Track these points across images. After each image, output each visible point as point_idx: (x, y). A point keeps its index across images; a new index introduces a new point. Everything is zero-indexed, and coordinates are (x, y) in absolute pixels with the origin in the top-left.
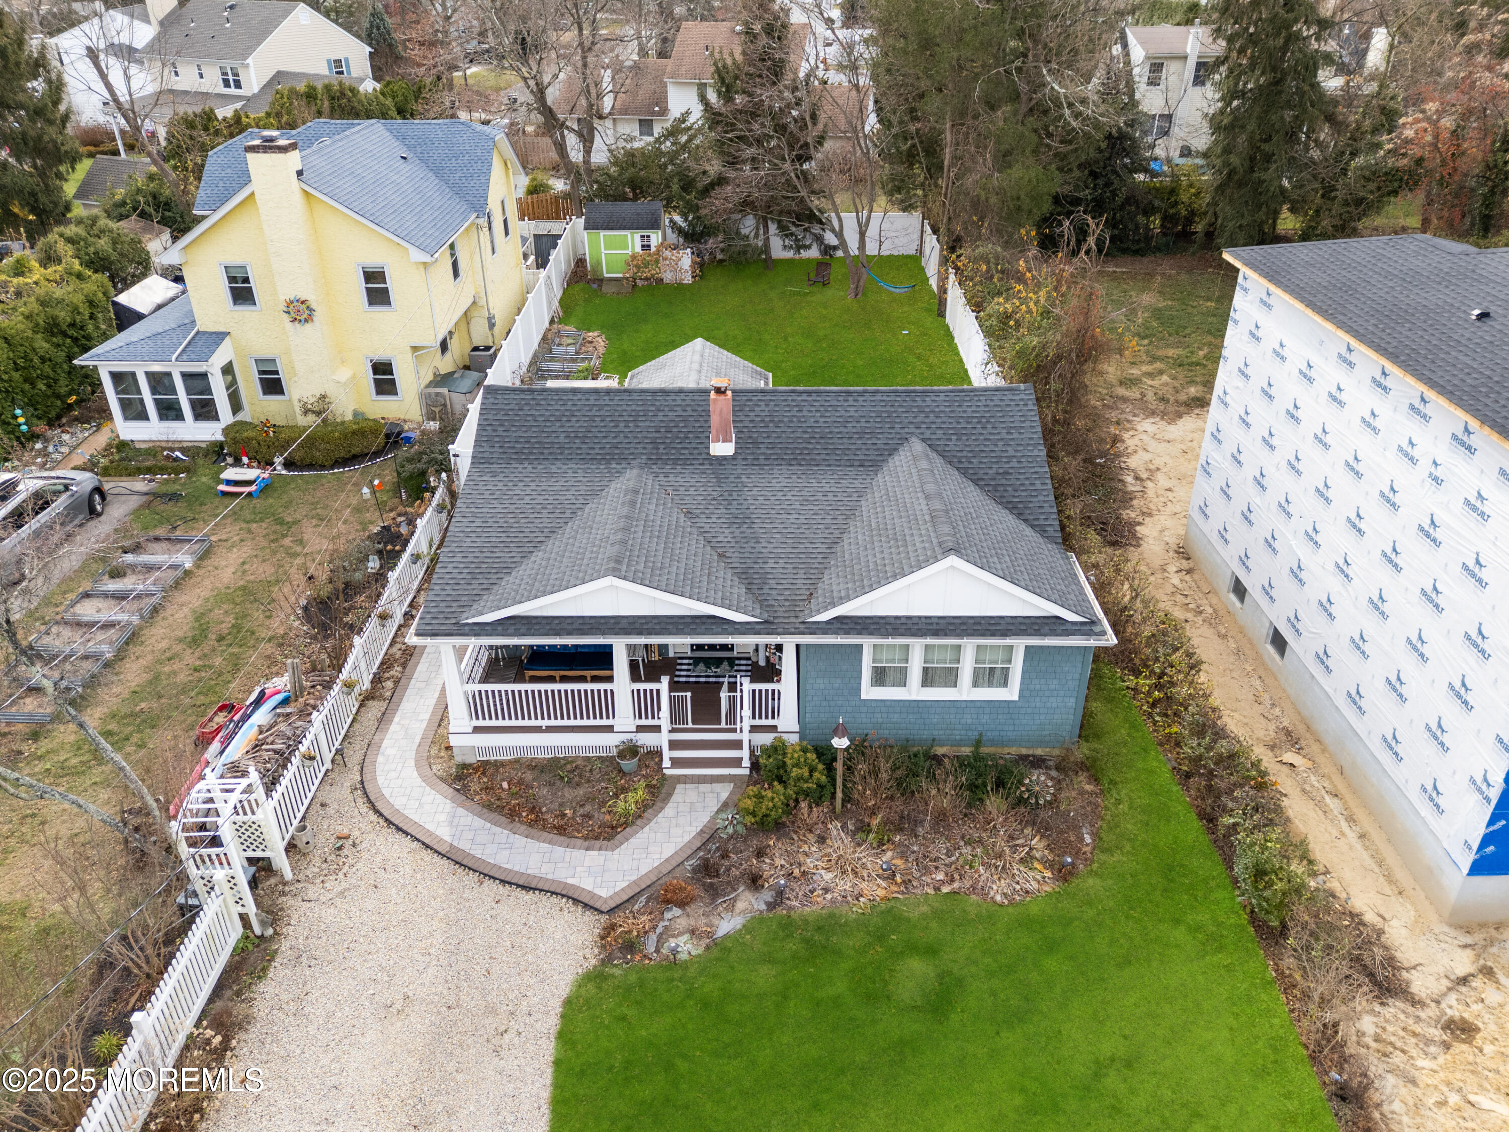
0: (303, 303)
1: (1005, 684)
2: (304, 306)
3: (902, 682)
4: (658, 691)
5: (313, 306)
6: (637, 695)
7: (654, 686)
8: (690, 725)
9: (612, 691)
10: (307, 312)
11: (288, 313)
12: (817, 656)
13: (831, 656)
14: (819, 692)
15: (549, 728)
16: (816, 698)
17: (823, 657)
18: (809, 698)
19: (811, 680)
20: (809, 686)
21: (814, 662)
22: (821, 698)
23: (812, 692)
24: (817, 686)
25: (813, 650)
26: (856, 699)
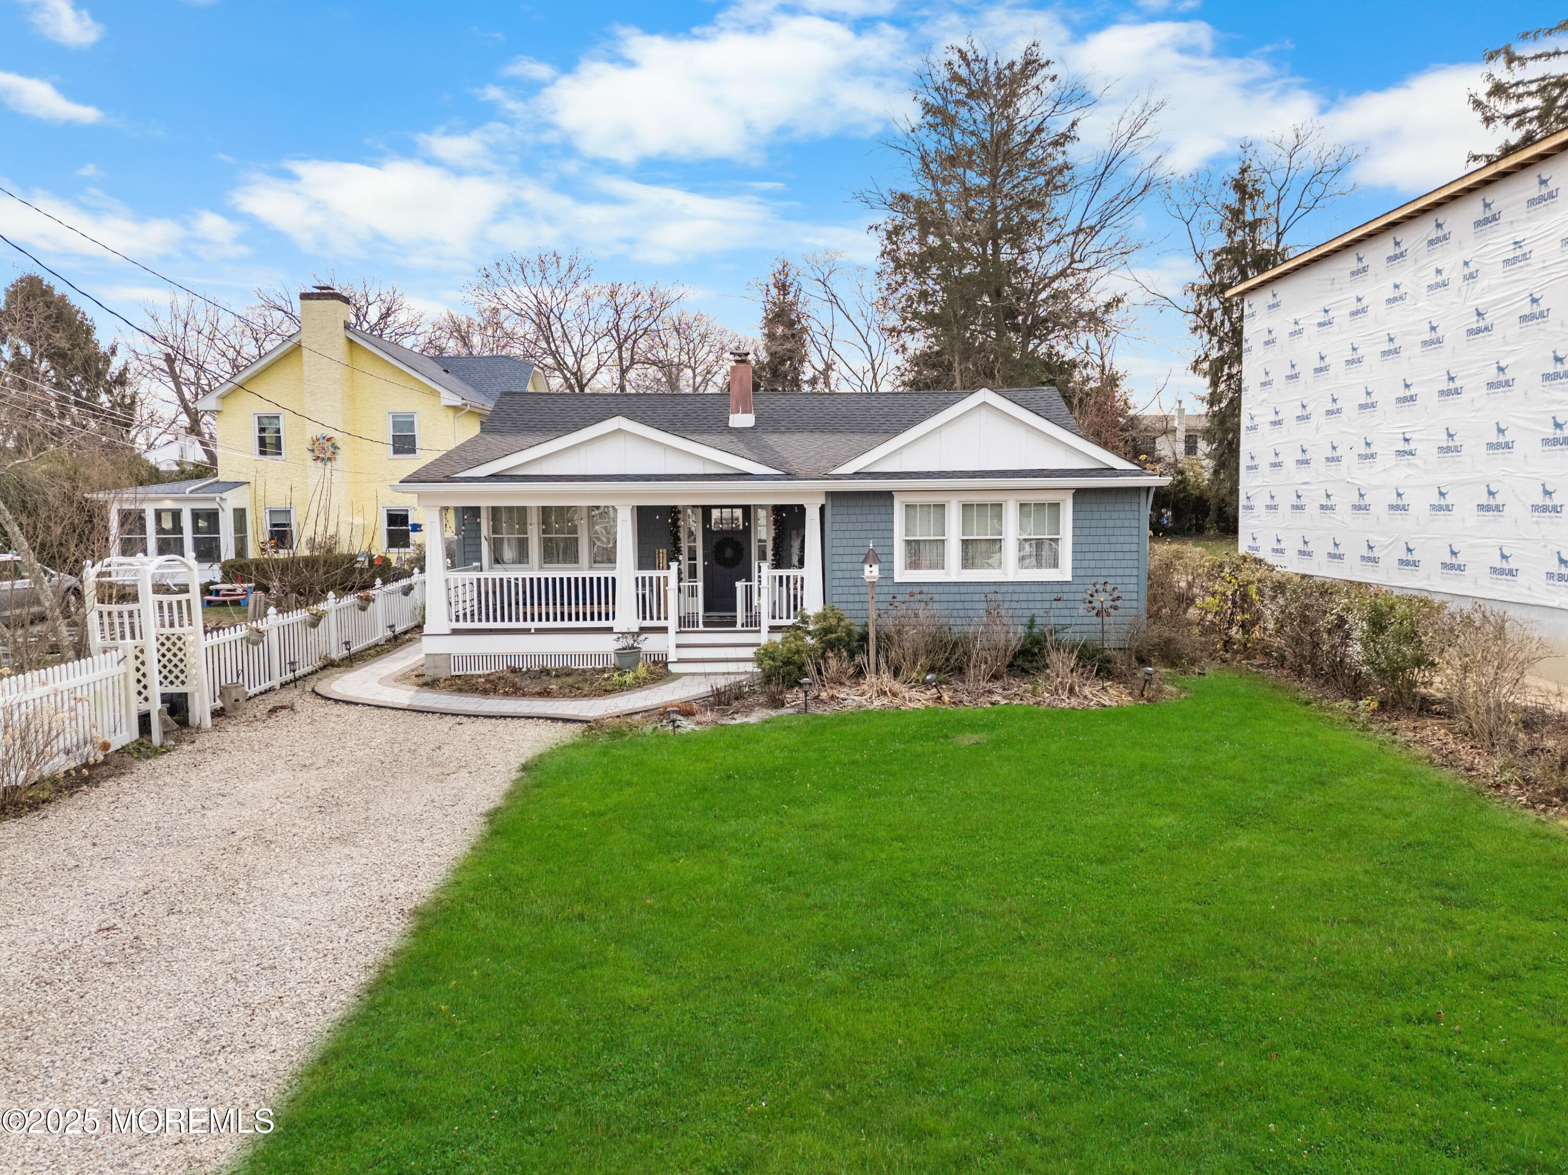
0: (329, 440)
1: (1056, 565)
2: (329, 443)
3: (939, 564)
4: (666, 578)
5: (338, 444)
6: (640, 583)
7: (661, 573)
8: (701, 627)
9: (614, 579)
10: (331, 449)
11: (313, 451)
12: (844, 527)
13: (859, 526)
14: (847, 574)
15: (539, 631)
16: (843, 582)
17: (851, 527)
18: (836, 583)
19: (837, 559)
20: (835, 567)
21: (840, 534)
22: (849, 582)
23: (839, 574)
24: (843, 566)
25: (838, 518)
26: (889, 582)
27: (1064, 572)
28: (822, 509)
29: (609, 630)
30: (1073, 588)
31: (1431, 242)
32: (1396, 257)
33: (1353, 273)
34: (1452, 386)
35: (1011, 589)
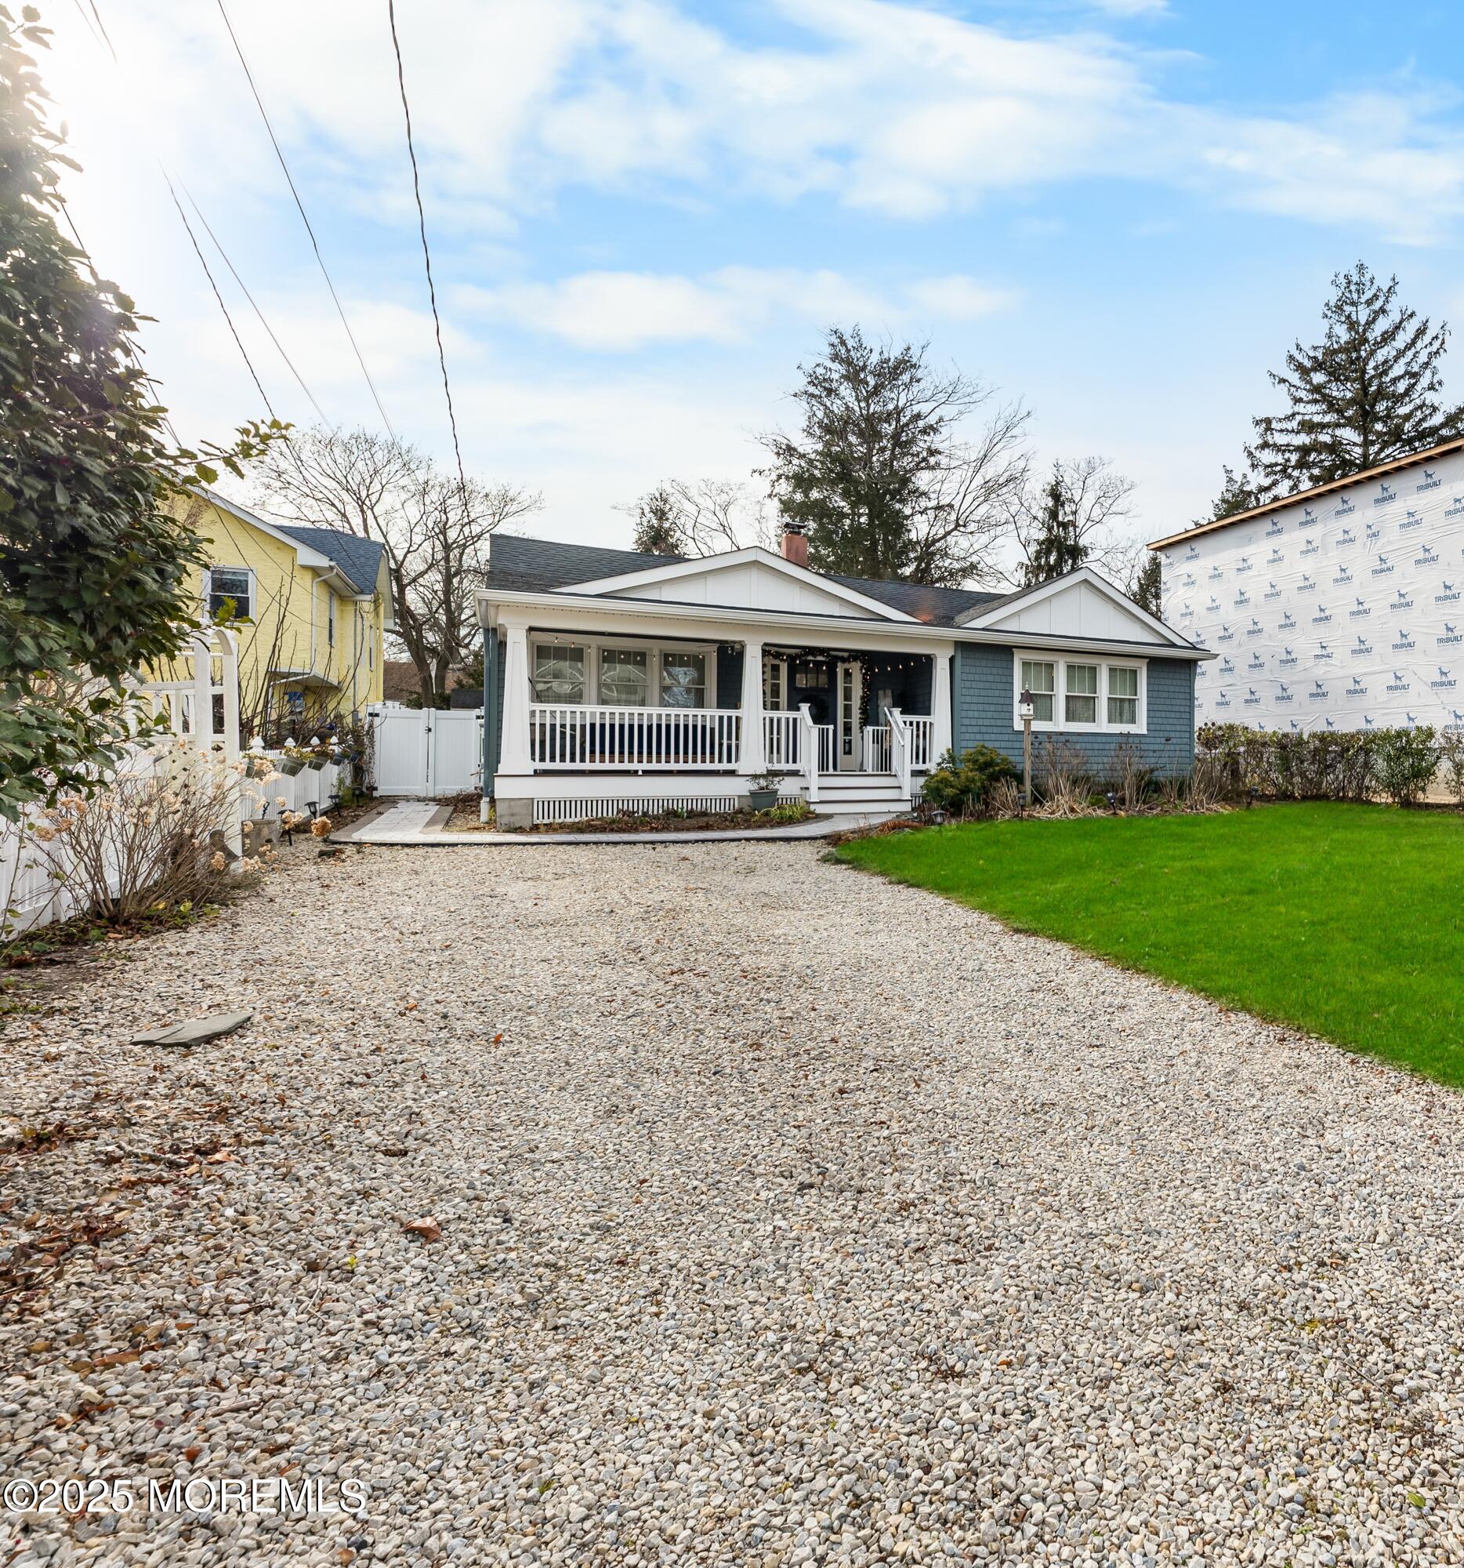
1: (1133, 721)
3: (1048, 716)
4: (795, 721)
7: (790, 714)
8: (835, 771)
9: (738, 719)
12: (971, 677)
13: (983, 678)
14: (974, 722)
15: (646, 773)
16: (970, 729)
17: (977, 677)
18: (964, 729)
19: (966, 706)
20: (964, 714)
21: (968, 684)
22: (976, 729)
23: (966, 722)
24: (971, 714)
25: (967, 669)
26: (1009, 730)
27: (1140, 727)
28: (952, 660)
29: (732, 773)
30: (1148, 740)
31: (1338, 513)
32: (1307, 523)
33: (1268, 534)
34: (1323, 615)
35: (1104, 739)
